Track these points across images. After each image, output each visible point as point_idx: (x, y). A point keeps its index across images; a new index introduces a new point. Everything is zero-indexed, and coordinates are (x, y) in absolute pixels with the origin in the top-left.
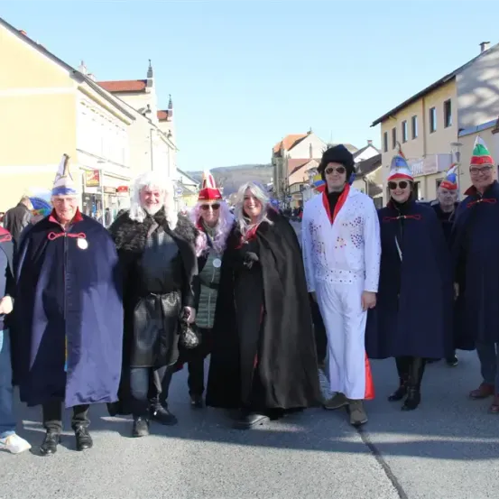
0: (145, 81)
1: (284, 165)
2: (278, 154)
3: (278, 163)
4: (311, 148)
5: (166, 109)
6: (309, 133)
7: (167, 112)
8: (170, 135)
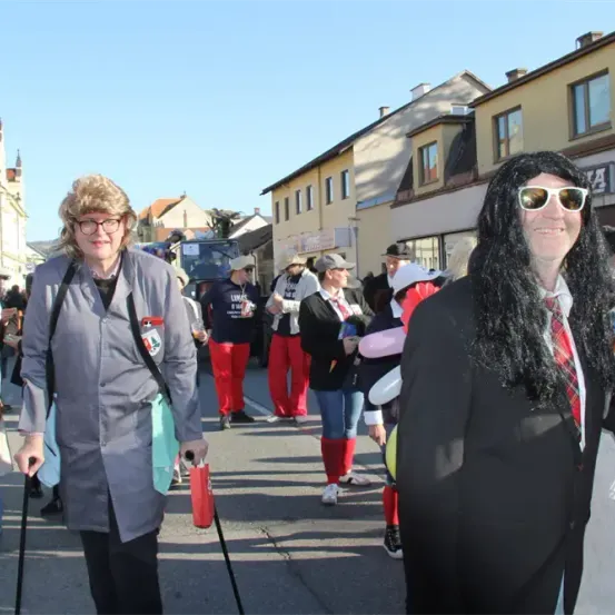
1: (153, 235)
2: (145, 222)
3: (145, 233)
4: (185, 216)
5: (14, 166)
6: (183, 197)
7: (14, 170)
8: (18, 199)
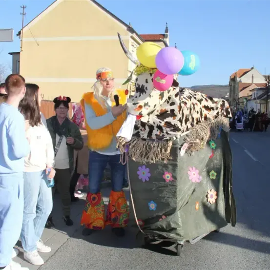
0: (164, 35)
1: (236, 86)
2: (233, 80)
3: (233, 85)
4: (253, 77)
6: (252, 68)
